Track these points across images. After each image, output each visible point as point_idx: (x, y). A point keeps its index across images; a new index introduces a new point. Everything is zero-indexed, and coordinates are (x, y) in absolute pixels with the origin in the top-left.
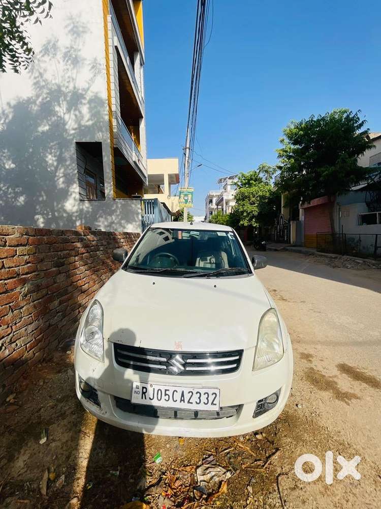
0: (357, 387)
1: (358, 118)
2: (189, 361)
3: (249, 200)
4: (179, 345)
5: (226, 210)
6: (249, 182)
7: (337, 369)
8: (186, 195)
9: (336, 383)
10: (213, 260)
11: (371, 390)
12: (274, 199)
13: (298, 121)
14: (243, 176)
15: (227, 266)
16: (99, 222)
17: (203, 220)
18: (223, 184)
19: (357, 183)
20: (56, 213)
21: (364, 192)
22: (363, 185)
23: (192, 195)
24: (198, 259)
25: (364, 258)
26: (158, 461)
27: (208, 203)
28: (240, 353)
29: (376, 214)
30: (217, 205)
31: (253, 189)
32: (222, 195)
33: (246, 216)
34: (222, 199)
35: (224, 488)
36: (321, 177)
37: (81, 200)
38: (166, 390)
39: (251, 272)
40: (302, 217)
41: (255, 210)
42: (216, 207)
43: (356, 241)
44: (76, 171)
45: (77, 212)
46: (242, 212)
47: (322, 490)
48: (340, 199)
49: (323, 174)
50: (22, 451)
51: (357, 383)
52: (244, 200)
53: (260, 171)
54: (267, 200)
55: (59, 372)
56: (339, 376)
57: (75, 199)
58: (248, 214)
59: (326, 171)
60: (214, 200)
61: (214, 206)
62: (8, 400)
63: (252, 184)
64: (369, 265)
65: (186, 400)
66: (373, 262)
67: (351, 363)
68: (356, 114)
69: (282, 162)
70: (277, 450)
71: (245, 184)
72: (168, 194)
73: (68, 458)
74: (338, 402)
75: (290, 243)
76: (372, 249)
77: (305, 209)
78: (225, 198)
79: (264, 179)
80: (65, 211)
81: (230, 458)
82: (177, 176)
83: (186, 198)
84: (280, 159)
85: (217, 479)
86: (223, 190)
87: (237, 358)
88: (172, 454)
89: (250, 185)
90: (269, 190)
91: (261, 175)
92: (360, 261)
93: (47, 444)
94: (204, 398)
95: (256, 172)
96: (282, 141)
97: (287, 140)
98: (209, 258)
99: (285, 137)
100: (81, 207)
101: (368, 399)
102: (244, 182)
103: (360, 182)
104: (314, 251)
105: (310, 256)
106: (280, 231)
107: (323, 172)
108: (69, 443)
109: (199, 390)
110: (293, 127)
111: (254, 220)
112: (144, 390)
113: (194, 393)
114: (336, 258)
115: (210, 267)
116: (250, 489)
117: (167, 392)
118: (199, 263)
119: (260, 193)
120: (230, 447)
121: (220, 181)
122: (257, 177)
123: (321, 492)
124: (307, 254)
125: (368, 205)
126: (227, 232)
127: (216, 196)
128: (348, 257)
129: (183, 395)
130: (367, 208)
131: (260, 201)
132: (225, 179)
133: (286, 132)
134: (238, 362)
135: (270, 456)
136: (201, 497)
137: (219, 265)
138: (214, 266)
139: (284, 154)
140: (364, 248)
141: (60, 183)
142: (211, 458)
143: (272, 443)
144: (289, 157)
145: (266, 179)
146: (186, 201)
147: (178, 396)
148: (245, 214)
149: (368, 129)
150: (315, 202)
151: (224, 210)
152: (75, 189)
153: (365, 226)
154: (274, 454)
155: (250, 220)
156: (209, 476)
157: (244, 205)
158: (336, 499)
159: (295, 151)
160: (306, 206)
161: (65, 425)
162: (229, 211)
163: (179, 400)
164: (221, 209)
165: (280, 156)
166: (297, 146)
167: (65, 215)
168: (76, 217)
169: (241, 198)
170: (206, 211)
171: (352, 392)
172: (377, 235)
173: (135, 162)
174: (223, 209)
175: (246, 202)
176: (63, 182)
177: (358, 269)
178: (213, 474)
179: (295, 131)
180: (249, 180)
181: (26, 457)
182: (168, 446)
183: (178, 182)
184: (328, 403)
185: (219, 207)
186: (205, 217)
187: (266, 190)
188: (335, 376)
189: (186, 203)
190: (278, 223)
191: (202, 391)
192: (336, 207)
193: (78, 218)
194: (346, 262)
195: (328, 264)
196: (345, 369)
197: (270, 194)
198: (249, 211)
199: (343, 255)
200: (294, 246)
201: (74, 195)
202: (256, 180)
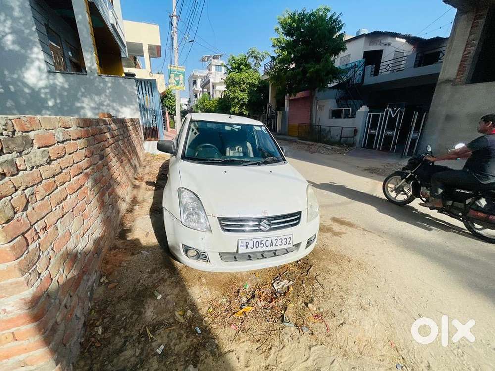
0: (343, 228)
1: (340, 21)
2: (272, 222)
3: (240, 87)
4: (265, 213)
5: (213, 94)
6: (239, 66)
7: (330, 220)
8: (176, 75)
9: (332, 228)
10: (241, 149)
11: (350, 229)
12: (263, 87)
13: (291, 12)
14: (233, 59)
15: (252, 155)
16: (83, 102)
17: (187, 103)
18: (208, 63)
19: (332, 82)
20: (11, 87)
21: (335, 90)
22: (336, 82)
23: (184, 75)
24: (228, 149)
25: (332, 145)
26: (247, 287)
27: (191, 85)
28: (300, 213)
29: (341, 110)
30: (203, 87)
31: (244, 75)
32: (208, 77)
33: (237, 104)
34: (209, 82)
35: (291, 289)
36: (307, 73)
37: (49, 72)
38: (261, 241)
39: (284, 160)
40: (286, 108)
41: (245, 97)
42: (201, 89)
43: (326, 131)
44: (34, 28)
45: (46, 87)
46: (233, 99)
47: (337, 276)
48: (319, 94)
49: (310, 70)
50: (146, 307)
51: (342, 226)
52: (234, 86)
53: (249, 56)
54: (256, 89)
55: (133, 254)
56: (333, 224)
57: (39, 69)
58: (239, 101)
59: (312, 68)
60: (199, 82)
61: (198, 87)
62: (102, 281)
63: (242, 69)
64: (335, 151)
65: (274, 245)
66: (338, 148)
67: (337, 216)
68: (338, 17)
69: (275, 52)
70: (311, 266)
71: (235, 68)
72: (150, 71)
73: (185, 301)
74: (335, 238)
75: (276, 132)
76: (338, 138)
77: (290, 101)
78: (212, 80)
79: (253, 66)
80: (26, 85)
81: (288, 276)
82: (159, 48)
83: (177, 79)
84: (275, 49)
85: (286, 286)
86: (208, 71)
87: (299, 216)
88: (254, 282)
89: (240, 70)
90: (258, 78)
91: (251, 60)
92: (329, 147)
93: (164, 298)
94: (284, 242)
95: (245, 57)
96: (277, 30)
97: (281, 30)
98: (236, 148)
99: (280, 27)
100: (52, 82)
101: (349, 233)
102: (234, 65)
103: (334, 80)
104: (296, 139)
105: (293, 144)
106: (268, 119)
107: (310, 68)
108: (180, 294)
109: (281, 238)
110: (286, 16)
111: (244, 108)
112: (247, 244)
113: (278, 240)
114: (312, 145)
115: (238, 155)
116: (304, 285)
117: (262, 242)
118: (229, 152)
119: (250, 80)
120: (286, 271)
121: (203, 60)
122: (246, 62)
123: (337, 277)
124: (291, 142)
125: (337, 101)
126: (261, 126)
127: (200, 76)
128: (322, 144)
129: (272, 242)
130: (336, 104)
131: (250, 89)
132: (209, 58)
133: (280, 21)
134: (299, 218)
135: (309, 270)
136: (281, 295)
137: (245, 153)
138: (241, 155)
139: (277, 44)
140: (331, 137)
141: (9, 43)
142: (279, 278)
143: (308, 264)
144: (283, 49)
145: (255, 66)
146: (178, 82)
147: (269, 243)
148: (236, 101)
149: (344, 32)
150: (300, 95)
151: (211, 94)
152: (38, 54)
153: (334, 119)
154: (310, 268)
155: (241, 107)
156: (281, 286)
157: (235, 91)
158: (344, 278)
159: (288, 43)
160: (292, 98)
161: (169, 285)
162: (218, 96)
163: (269, 246)
164: (207, 93)
165: (274, 45)
166: (289, 38)
167: (27, 90)
168: (46, 94)
169: (231, 83)
170: (189, 93)
171: (341, 231)
172: (342, 128)
173: (113, 25)
174: (209, 93)
175: (237, 88)
176: (14, 42)
177: (328, 154)
178: (283, 284)
179: (289, 21)
180: (239, 65)
181: (152, 309)
182: (250, 279)
183: (159, 56)
184: (330, 239)
185: (204, 90)
186: (188, 100)
187: (256, 78)
188: (331, 224)
189: (177, 85)
190: (266, 111)
191: (283, 238)
192: (315, 101)
193: (49, 97)
194: (320, 149)
195: (307, 151)
196: (335, 220)
197: (259, 82)
198: (240, 98)
199: (318, 143)
200: (280, 134)
201: (36, 64)
202: (245, 65)
